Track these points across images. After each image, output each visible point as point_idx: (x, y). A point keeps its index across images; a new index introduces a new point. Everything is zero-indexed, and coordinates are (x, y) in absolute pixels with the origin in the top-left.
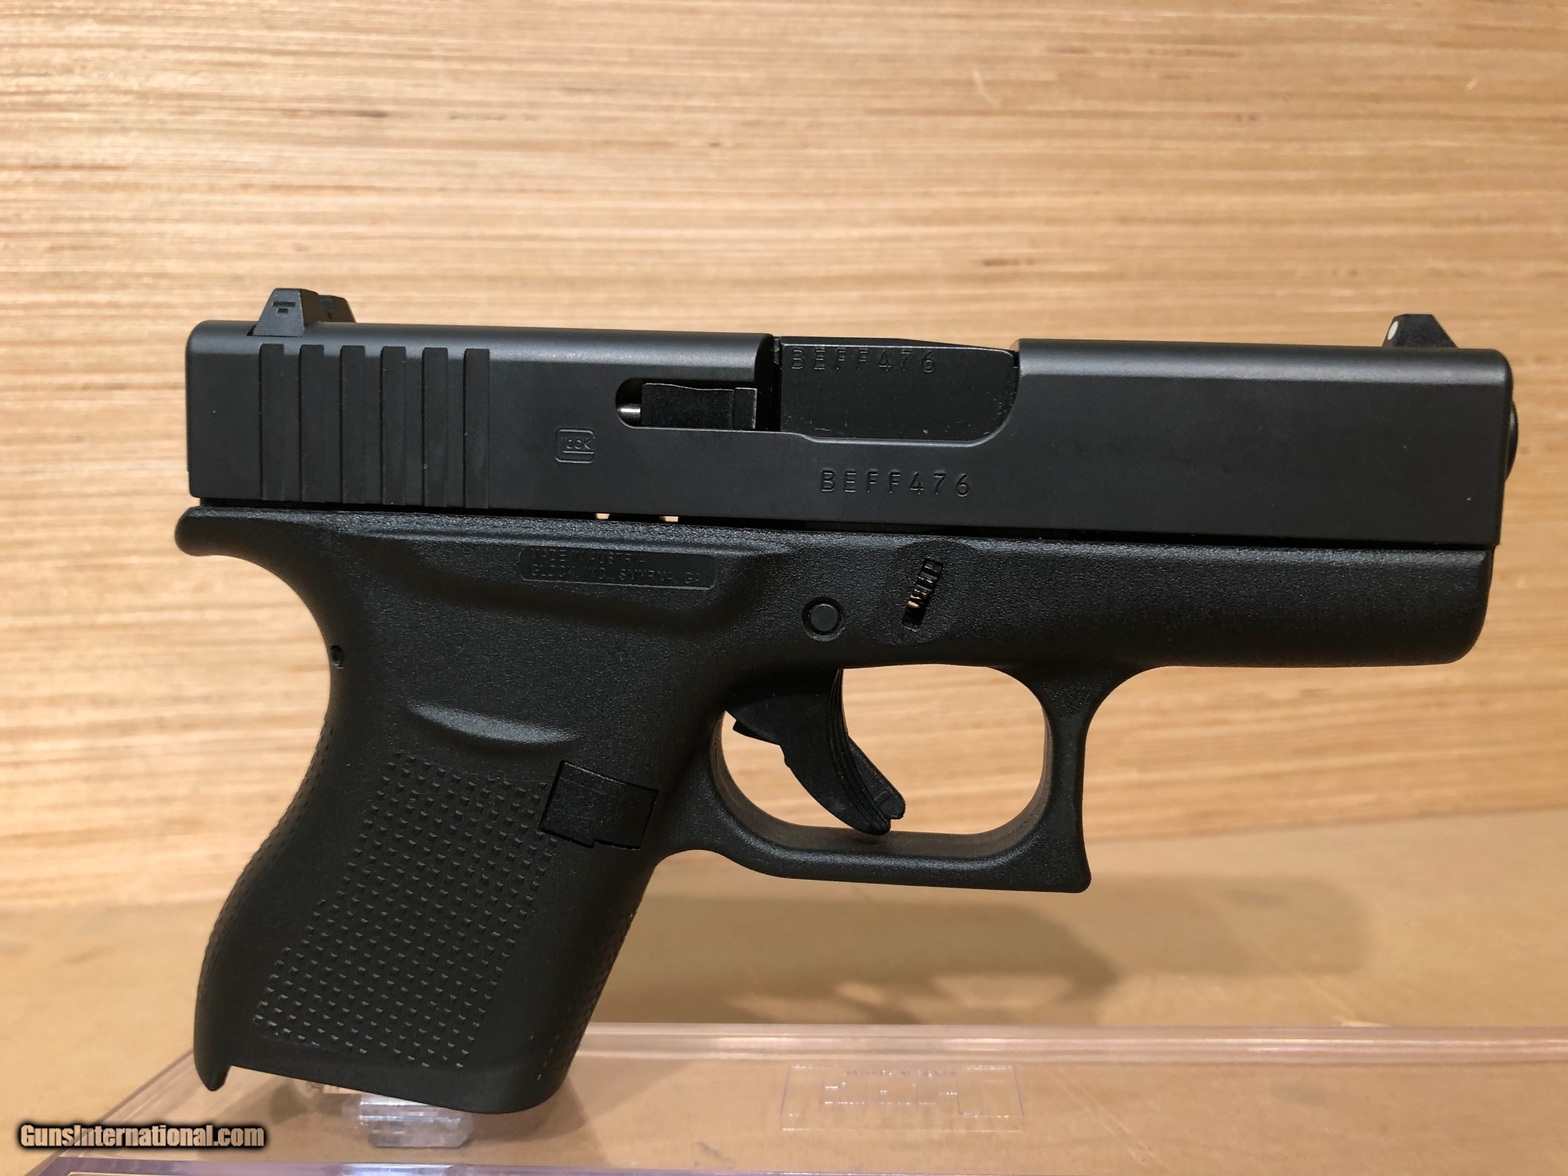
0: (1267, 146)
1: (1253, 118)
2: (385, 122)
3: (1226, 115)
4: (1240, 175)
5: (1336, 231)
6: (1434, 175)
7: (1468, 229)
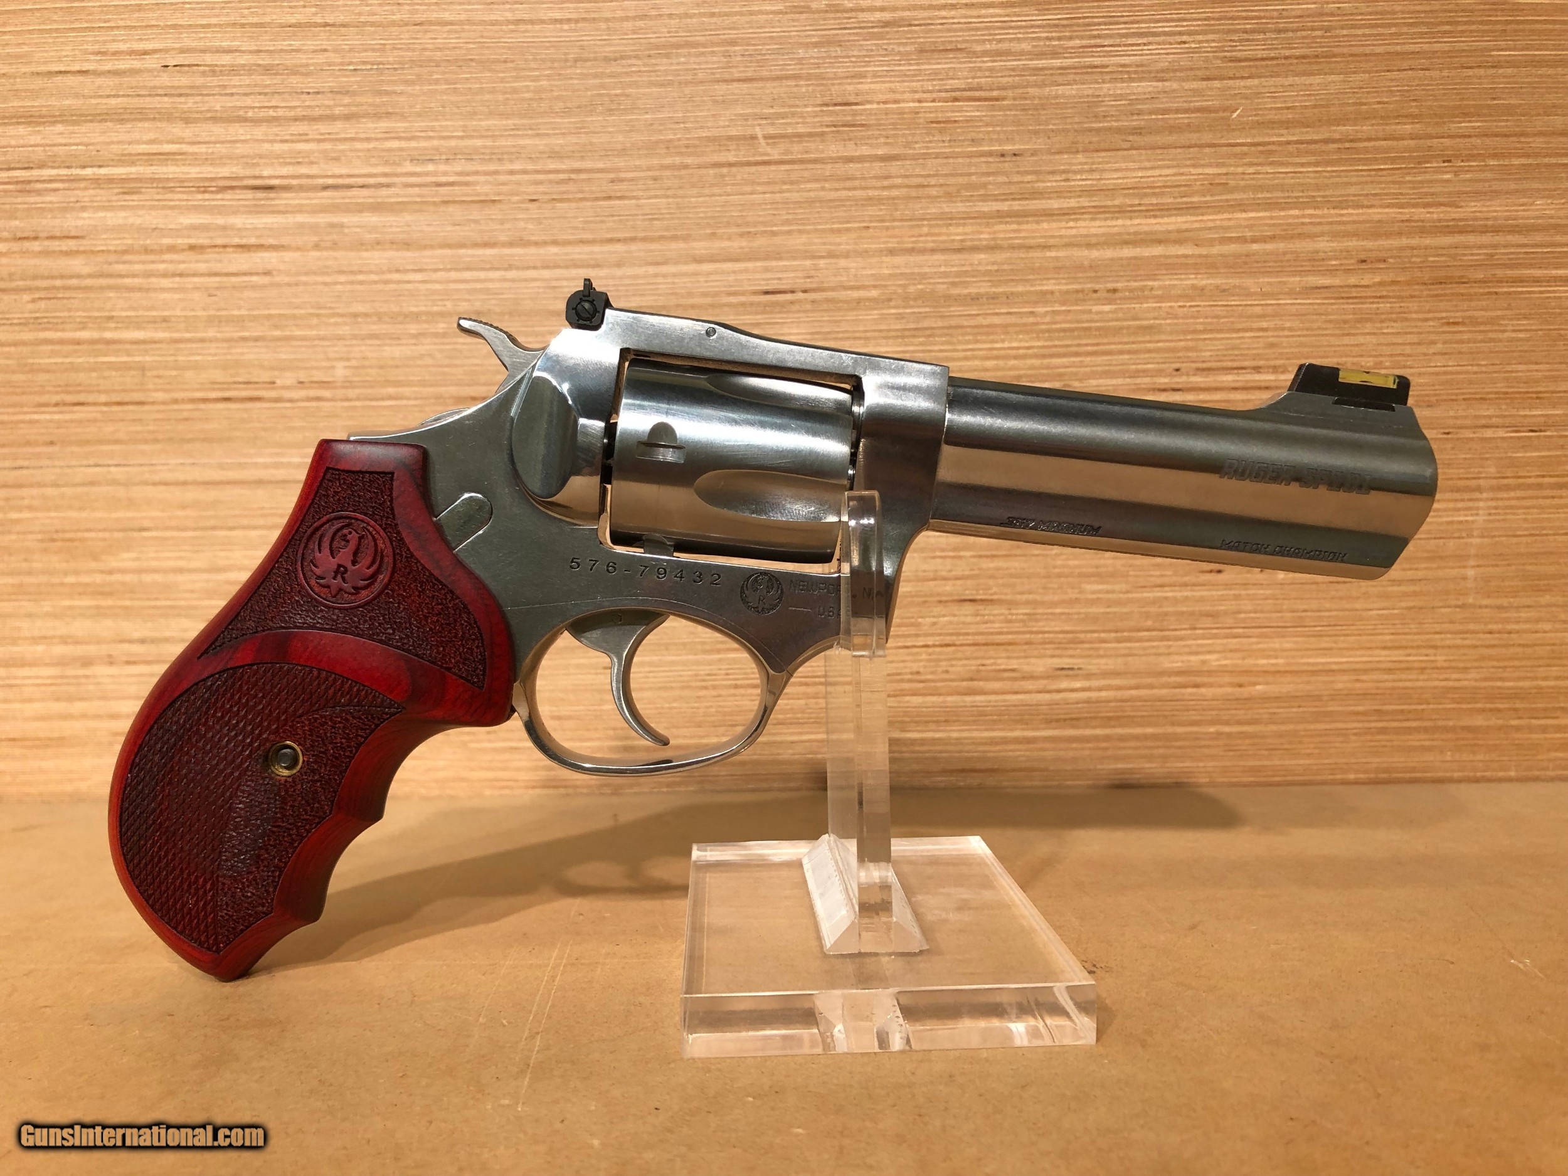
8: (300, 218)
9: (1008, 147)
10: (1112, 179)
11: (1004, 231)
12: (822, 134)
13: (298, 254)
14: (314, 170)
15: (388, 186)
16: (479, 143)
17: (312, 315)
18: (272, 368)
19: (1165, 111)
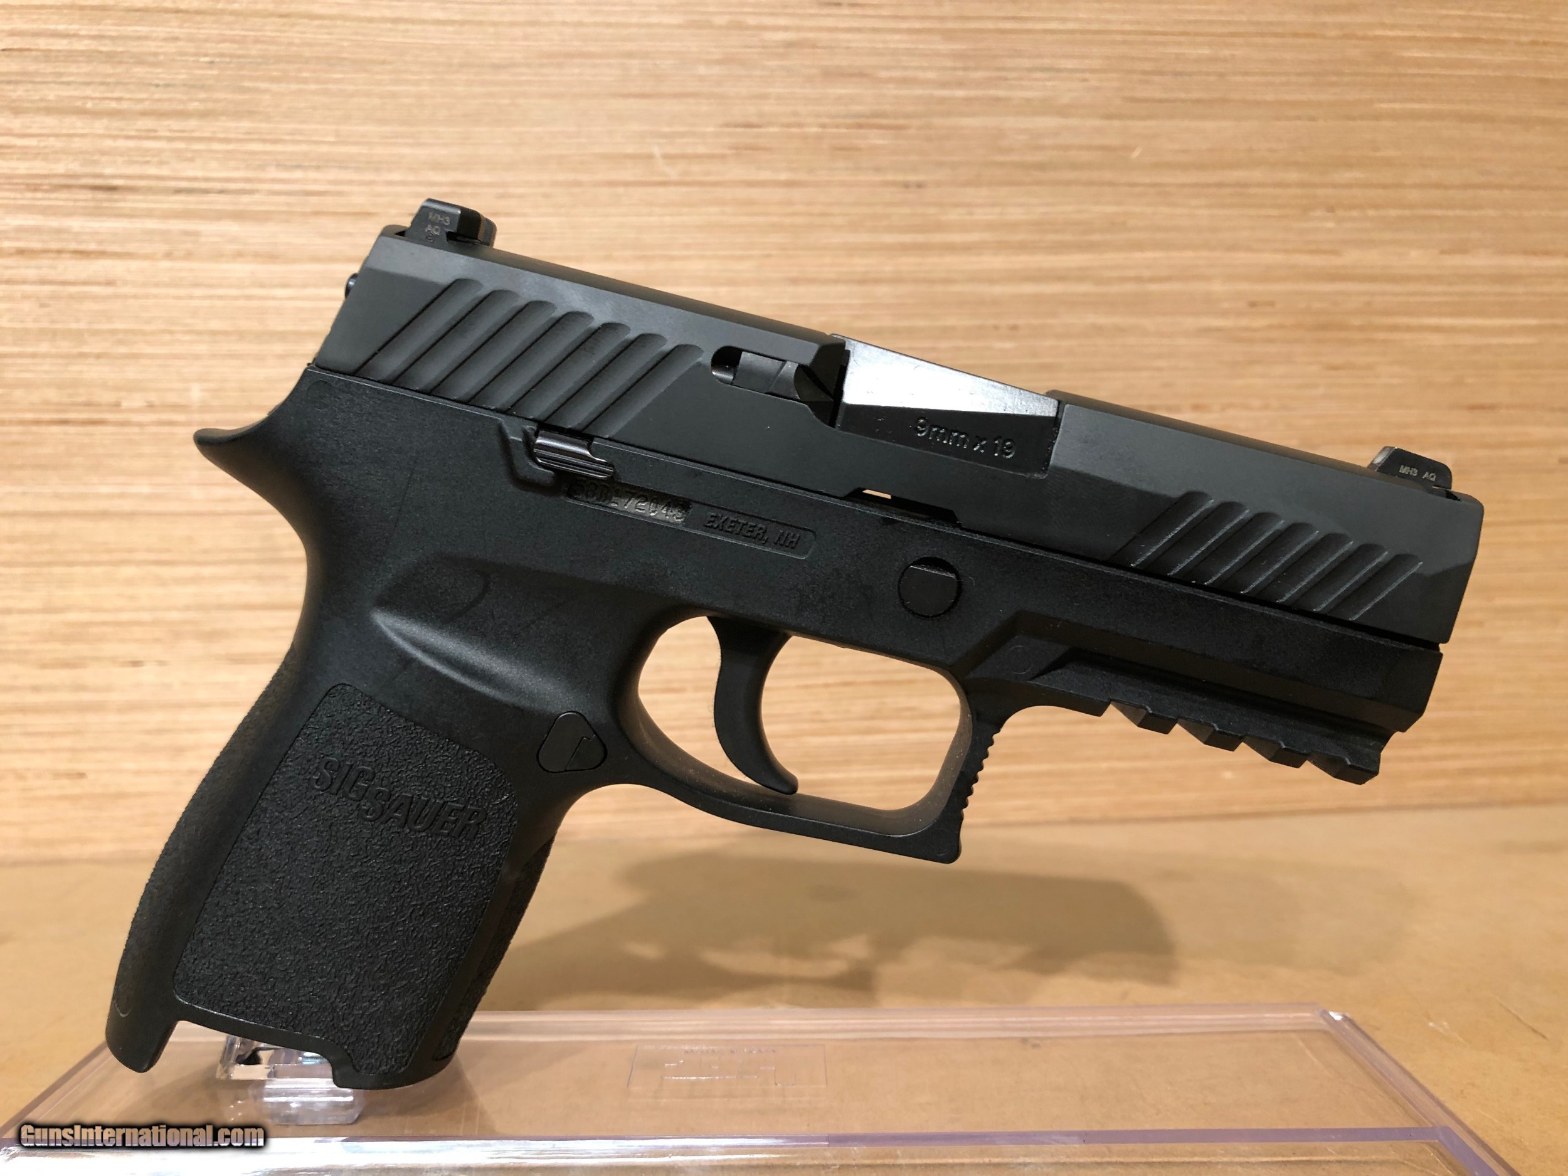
0: (932, 210)
1: (920, 185)
2: (116, 196)
3: (894, 184)
4: (907, 238)
5: (998, 290)
6: (1096, 237)
7: (1129, 287)
8: (151, 224)
9: (912, 178)
10: (1015, 214)
11: (908, 263)
12: (723, 157)
13: (145, 264)
14: (164, 171)
15: (251, 192)
16: (353, 150)
17: (164, 331)
18: (117, 388)
19: (1066, 148)
